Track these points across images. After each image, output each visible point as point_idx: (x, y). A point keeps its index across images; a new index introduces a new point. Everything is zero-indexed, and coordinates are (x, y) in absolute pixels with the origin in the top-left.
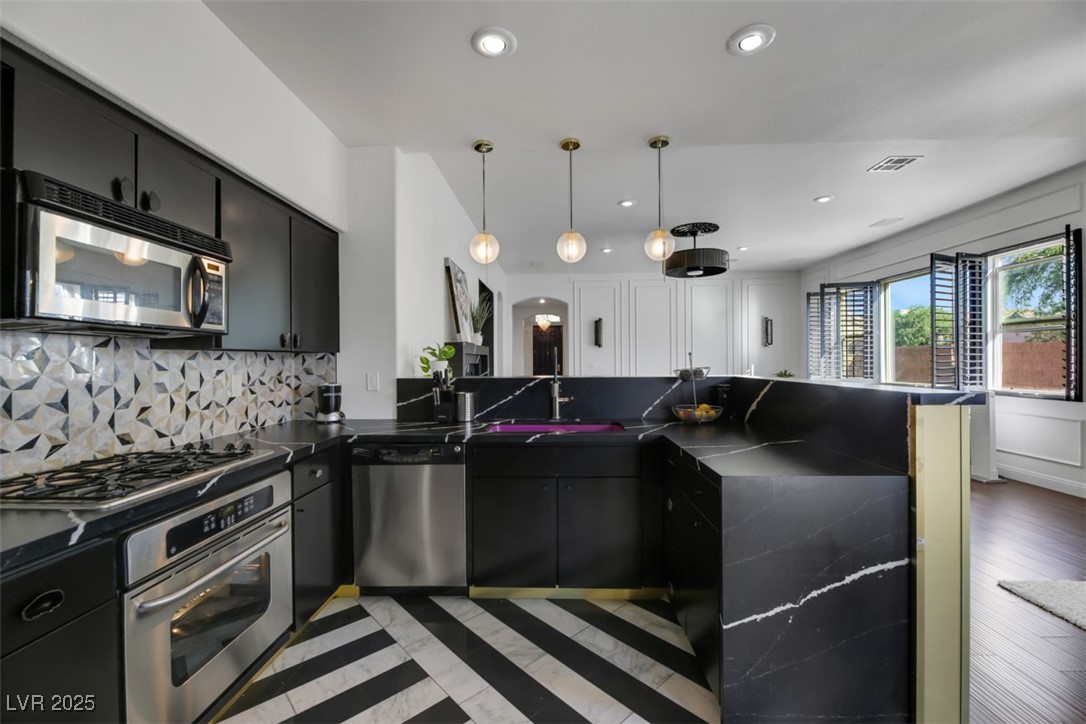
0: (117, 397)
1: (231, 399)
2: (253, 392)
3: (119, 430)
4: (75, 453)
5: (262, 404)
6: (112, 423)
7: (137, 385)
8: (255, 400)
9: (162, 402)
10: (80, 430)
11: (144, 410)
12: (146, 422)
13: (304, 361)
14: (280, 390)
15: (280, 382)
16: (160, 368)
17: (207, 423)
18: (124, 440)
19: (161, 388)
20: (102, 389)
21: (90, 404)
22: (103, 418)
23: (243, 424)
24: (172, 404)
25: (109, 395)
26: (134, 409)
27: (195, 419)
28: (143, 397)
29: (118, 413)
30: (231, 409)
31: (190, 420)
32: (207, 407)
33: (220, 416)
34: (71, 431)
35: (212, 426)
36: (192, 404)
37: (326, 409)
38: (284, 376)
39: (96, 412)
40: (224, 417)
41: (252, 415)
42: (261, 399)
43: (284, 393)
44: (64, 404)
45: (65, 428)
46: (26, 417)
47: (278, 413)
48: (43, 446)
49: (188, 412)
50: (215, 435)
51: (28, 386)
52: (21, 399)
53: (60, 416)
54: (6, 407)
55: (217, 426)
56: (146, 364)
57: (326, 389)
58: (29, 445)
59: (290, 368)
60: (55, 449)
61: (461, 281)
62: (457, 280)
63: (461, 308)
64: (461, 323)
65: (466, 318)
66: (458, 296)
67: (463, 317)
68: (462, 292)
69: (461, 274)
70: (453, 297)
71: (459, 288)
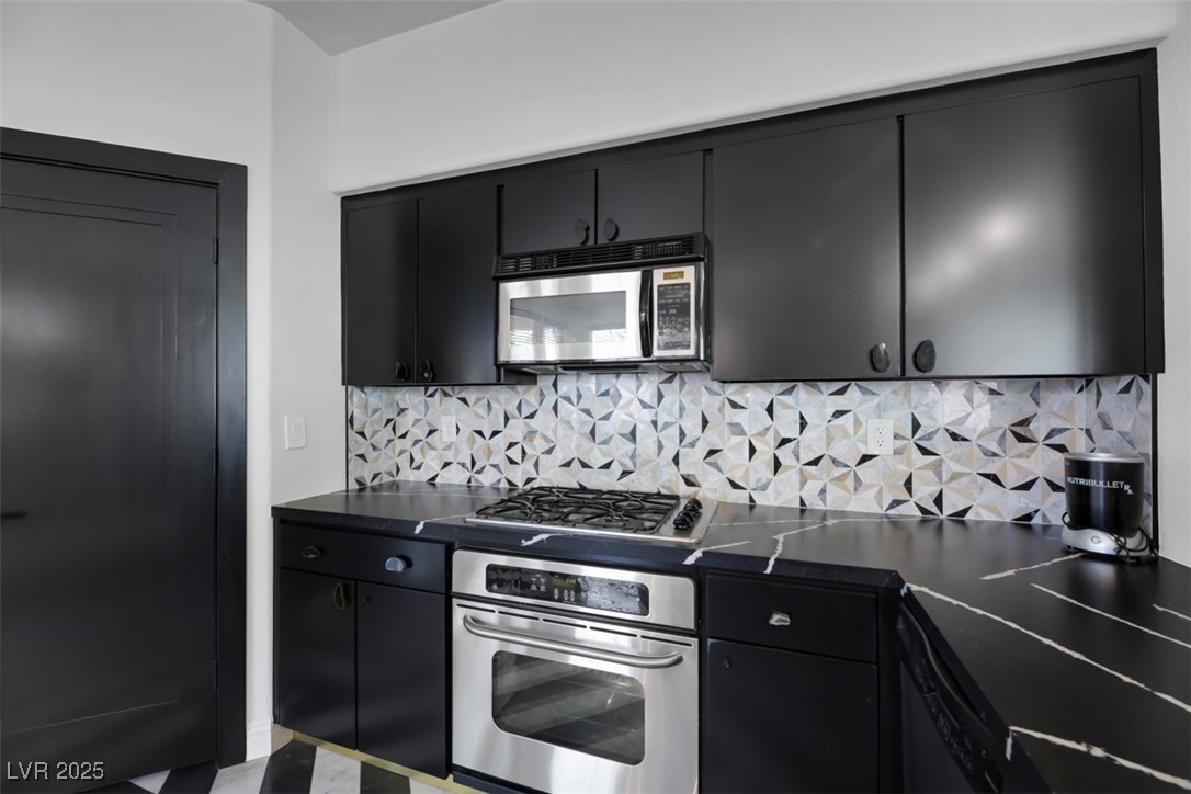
0: (682, 434)
1: (865, 458)
2: (925, 452)
3: (684, 470)
4: (641, 483)
5: (955, 477)
6: (676, 460)
7: (705, 422)
8: (937, 468)
9: (738, 446)
10: (646, 462)
11: (712, 452)
12: (718, 468)
13: (1099, 394)
14: (1020, 456)
15: (1021, 439)
16: (735, 405)
17: (813, 485)
18: (689, 481)
19: (737, 429)
20: (667, 425)
21: (655, 438)
22: (669, 454)
23: (896, 503)
24: (752, 450)
25: (674, 431)
26: (701, 449)
27: (789, 476)
28: (712, 438)
29: (683, 451)
30: (868, 473)
31: (781, 475)
32: (815, 462)
33: (840, 479)
34: (638, 461)
35: (823, 491)
36: (785, 454)
38: (1039, 429)
39: (660, 447)
40: (850, 482)
41: (924, 491)
42: (951, 467)
44: (633, 435)
45: (633, 457)
46: (605, 442)
47: (1017, 504)
48: (616, 469)
49: (777, 465)
50: (830, 506)
51: (606, 418)
52: (604, 429)
53: (629, 446)
54: (593, 433)
55: (834, 493)
56: (717, 400)
57: (1080, 468)
58: (607, 466)
59: (1070, 413)
60: (625, 473)
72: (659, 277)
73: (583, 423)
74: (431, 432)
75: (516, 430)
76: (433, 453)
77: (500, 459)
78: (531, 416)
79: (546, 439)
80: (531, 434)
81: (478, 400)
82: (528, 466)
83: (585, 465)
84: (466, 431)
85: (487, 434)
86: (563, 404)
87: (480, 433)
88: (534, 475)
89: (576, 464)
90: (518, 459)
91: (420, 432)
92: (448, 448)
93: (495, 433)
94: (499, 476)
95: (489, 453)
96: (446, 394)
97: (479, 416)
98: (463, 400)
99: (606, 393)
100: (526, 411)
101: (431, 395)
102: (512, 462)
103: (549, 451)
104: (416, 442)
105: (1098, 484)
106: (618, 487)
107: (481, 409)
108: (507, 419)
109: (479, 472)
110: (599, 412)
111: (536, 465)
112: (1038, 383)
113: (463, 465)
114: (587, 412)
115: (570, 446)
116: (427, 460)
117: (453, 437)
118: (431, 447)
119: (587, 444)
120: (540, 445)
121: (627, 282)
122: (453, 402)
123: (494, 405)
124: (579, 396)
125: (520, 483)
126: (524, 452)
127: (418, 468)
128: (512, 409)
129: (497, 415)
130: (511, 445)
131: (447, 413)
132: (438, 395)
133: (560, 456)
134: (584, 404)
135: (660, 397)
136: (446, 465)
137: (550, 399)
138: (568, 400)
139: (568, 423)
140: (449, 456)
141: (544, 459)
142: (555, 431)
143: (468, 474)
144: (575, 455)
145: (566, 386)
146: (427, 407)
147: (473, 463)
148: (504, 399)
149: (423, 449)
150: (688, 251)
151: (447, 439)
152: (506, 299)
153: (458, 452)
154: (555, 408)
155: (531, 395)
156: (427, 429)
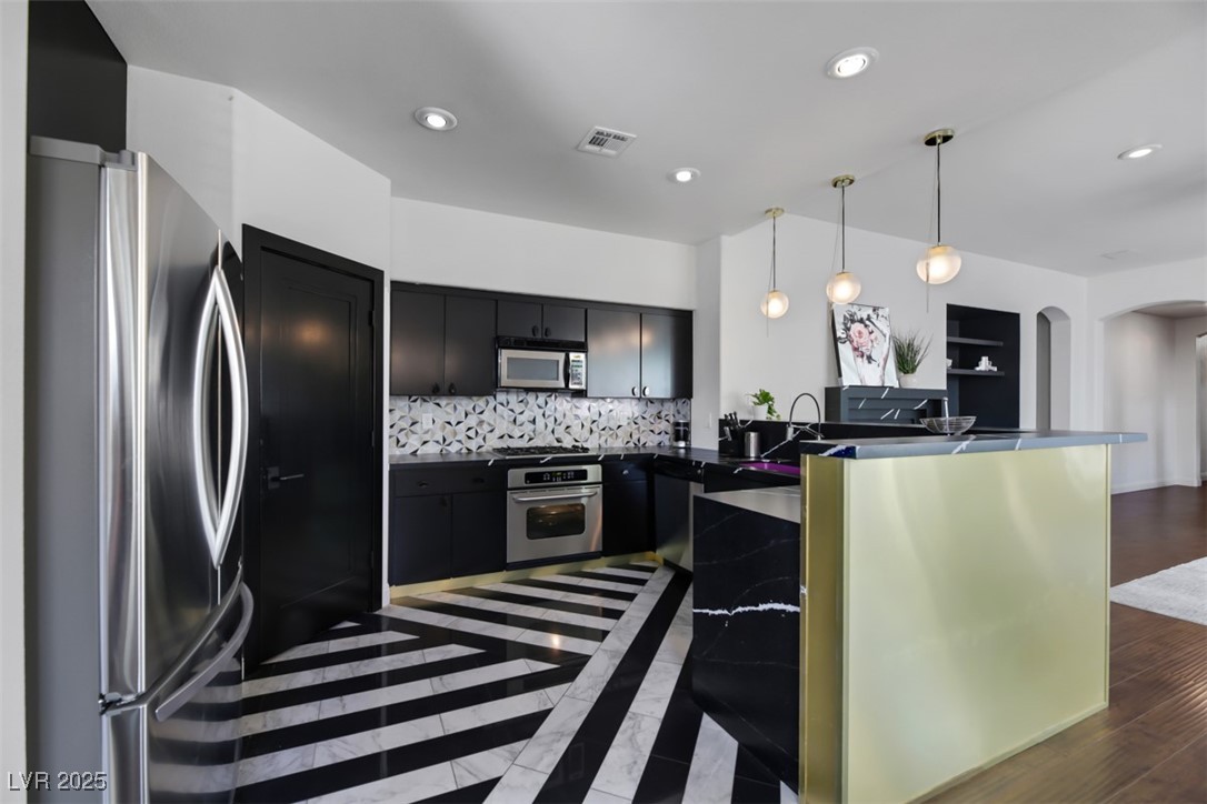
0: (556, 420)
1: (619, 427)
2: (636, 424)
3: (556, 436)
4: (538, 442)
5: (643, 432)
6: (553, 432)
7: (565, 415)
8: (638, 428)
9: (577, 425)
10: (540, 433)
11: (568, 427)
12: (569, 433)
14: (659, 424)
15: (659, 418)
16: (577, 407)
17: (603, 438)
18: (558, 440)
19: (577, 417)
20: (549, 416)
21: (544, 422)
22: (550, 429)
23: (628, 442)
24: (583, 426)
25: (552, 419)
26: (563, 426)
27: (596, 435)
28: (568, 421)
29: (556, 428)
30: (619, 432)
31: (592, 435)
32: (604, 429)
33: (611, 435)
34: (536, 433)
35: (606, 440)
36: (594, 427)
38: (663, 414)
39: (546, 426)
40: (614, 436)
41: (635, 437)
42: (642, 428)
43: (663, 425)
44: (534, 421)
45: (534, 432)
46: (521, 425)
47: (657, 439)
48: (526, 438)
49: (591, 431)
50: (609, 445)
51: (522, 413)
52: (520, 419)
53: (532, 426)
54: (515, 421)
55: (610, 440)
56: (570, 405)
57: (677, 424)
58: (522, 436)
59: (669, 409)
60: (531, 439)
61: (869, 319)
62: (853, 321)
63: (856, 349)
64: (848, 365)
65: (870, 359)
66: (849, 339)
67: (860, 359)
68: (865, 331)
69: (870, 311)
70: (836, 340)
71: (856, 327)
72: (572, 356)
73: (510, 416)
74: (413, 424)
75: (472, 421)
76: (415, 436)
77: (461, 437)
78: (482, 413)
79: (489, 424)
80: (481, 423)
81: (448, 404)
82: (480, 440)
83: (510, 437)
84: (439, 422)
85: (454, 423)
86: (499, 407)
87: (449, 423)
88: (483, 443)
89: (506, 437)
90: (473, 436)
91: (405, 424)
92: (427, 432)
93: (459, 423)
94: (461, 446)
95: (455, 434)
96: (425, 401)
97: (448, 413)
98: (438, 405)
99: (522, 401)
100: (478, 410)
101: (415, 401)
102: (470, 438)
103: (492, 431)
104: (401, 430)
105: (682, 428)
106: (527, 446)
107: (450, 409)
108: (466, 415)
109: (448, 445)
110: (518, 410)
111: (484, 439)
112: (662, 401)
113: (437, 442)
114: (512, 410)
115: (503, 427)
116: (410, 441)
117: (431, 426)
118: (413, 432)
119: (512, 426)
120: (486, 428)
121: (560, 356)
122: (430, 405)
123: (458, 407)
124: (508, 403)
125: (474, 449)
126: (477, 432)
127: (404, 446)
128: (470, 409)
129: (460, 413)
130: (469, 429)
131: (427, 412)
132: (419, 402)
133: (497, 433)
134: (510, 407)
135: (546, 403)
136: (425, 443)
137: (492, 405)
138: (502, 404)
139: (502, 417)
140: (427, 437)
141: (488, 436)
142: (495, 420)
143: (440, 447)
144: (505, 432)
145: (501, 397)
146: (410, 408)
147: (444, 440)
148: (465, 404)
149: (406, 435)
150: (582, 347)
151: (426, 427)
152: (505, 355)
153: (433, 434)
154: (495, 409)
155: (481, 402)
156: (410, 422)
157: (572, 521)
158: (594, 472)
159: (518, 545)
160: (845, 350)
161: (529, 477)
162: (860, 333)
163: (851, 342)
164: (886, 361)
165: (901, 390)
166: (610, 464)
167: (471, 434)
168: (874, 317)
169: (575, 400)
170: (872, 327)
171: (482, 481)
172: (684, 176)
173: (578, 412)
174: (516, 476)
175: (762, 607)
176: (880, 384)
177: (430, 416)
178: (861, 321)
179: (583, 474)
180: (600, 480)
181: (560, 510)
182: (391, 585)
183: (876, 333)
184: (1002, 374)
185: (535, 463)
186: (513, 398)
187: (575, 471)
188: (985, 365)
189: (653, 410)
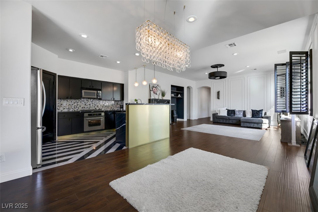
4: (91, 109)
7: (97, 103)
13: (121, 101)
17: (105, 108)
18: (95, 109)
19: (100, 104)
25: (94, 104)
26: (97, 106)
27: (104, 108)
28: (98, 105)
30: (109, 107)
36: (104, 106)
37: (121, 108)
38: (118, 104)
39: (93, 106)
41: (112, 108)
42: (114, 106)
43: (119, 106)
44: (90, 105)
45: (90, 107)
47: (117, 108)
48: (88, 108)
49: (103, 107)
52: (87, 104)
53: (89, 106)
54: (86, 104)
55: (107, 109)
57: (121, 105)
58: (87, 108)
59: (119, 103)
60: (89, 108)
61: (156, 87)
62: (153, 87)
63: (154, 92)
64: (152, 95)
65: (156, 94)
66: (153, 90)
67: (154, 94)
68: (156, 89)
69: (157, 86)
70: (150, 90)
71: (154, 88)
72: (98, 92)
74: (61, 105)
75: (76, 104)
77: (73, 108)
78: (78, 103)
79: (80, 105)
80: (78, 105)
81: (70, 101)
82: (77, 108)
83: (85, 108)
84: (68, 105)
85: (71, 105)
86: (82, 102)
87: (70, 105)
88: (78, 109)
89: (83, 108)
92: (65, 107)
93: (72, 105)
94: (73, 110)
95: (71, 107)
98: (67, 101)
99: (87, 100)
101: (62, 100)
102: (75, 108)
105: (122, 106)
106: (88, 110)
107: (70, 102)
108: (74, 103)
109: (70, 109)
110: (86, 102)
111: (78, 108)
112: (118, 101)
115: (83, 106)
117: (66, 105)
118: (61, 107)
119: (85, 106)
120: (79, 106)
121: (96, 92)
122: (66, 101)
123: (72, 101)
125: (76, 110)
126: (77, 107)
127: (59, 110)
128: (75, 102)
130: (75, 106)
131: (64, 102)
132: (63, 100)
133: (81, 107)
135: (93, 101)
136: (64, 109)
137: (80, 101)
138: (83, 101)
139: (83, 104)
140: (65, 108)
141: (79, 108)
143: (68, 110)
145: (82, 100)
146: (60, 102)
147: (69, 108)
148: (74, 101)
149: (60, 107)
150: (100, 90)
151: (64, 105)
152: (83, 91)
153: (66, 107)
154: (81, 102)
155: (78, 101)
156: (60, 104)
157: (98, 123)
158: (103, 114)
159: (86, 128)
160: (152, 92)
161: (89, 115)
162: (155, 89)
163: (153, 91)
164: (159, 94)
165: (162, 100)
166: (106, 113)
167: (75, 107)
168: (157, 87)
169: (99, 101)
170: (157, 88)
171: (78, 115)
172: (118, 62)
173: (100, 103)
174: (86, 115)
175: (123, 125)
176: (158, 98)
177: (66, 103)
178: (155, 87)
179: (101, 114)
180: (104, 115)
181: (96, 121)
182: (58, 136)
183: (158, 89)
184: (182, 97)
185: (90, 112)
186: (85, 100)
187: (99, 114)
188: (179, 96)
189: (116, 103)
